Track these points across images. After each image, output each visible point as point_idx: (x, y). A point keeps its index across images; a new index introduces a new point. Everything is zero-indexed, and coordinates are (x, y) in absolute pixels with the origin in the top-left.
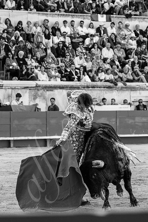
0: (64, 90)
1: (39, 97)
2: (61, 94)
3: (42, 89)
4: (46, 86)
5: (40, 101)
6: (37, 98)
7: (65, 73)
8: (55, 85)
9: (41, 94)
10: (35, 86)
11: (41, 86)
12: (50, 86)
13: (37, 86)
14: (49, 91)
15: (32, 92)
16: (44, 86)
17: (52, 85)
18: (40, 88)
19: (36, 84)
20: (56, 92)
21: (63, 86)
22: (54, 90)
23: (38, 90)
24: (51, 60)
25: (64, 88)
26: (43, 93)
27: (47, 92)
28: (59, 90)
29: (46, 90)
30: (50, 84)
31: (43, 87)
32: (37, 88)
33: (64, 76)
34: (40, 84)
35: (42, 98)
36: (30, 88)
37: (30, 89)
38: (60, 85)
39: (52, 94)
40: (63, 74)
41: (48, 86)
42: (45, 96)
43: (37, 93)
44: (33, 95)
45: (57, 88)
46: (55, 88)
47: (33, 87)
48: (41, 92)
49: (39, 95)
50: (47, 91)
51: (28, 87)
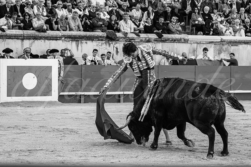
0: (248, 45)
1: (223, 52)
2: (245, 49)
3: (227, 44)
4: (231, 41)
5: (224, 56)
6: (222, 52)
7: (249, 28)
8: (240, 40)
9: (226, 48)
10: (220, 41)
11: (226, 41)
12: (235, 41)
13: (222, 41)
14: (234, 46)
15: (217, 47)
16: (229, 41)
17: (236, 40)
18: (225, 43)
19: (221, 39)
20: (241, 47)
21: (248, 41)
22: (239, 45)
23: (223, 45)
24: (236, 15)
25: (249, 43)
26: (228, 48)
27: (232, 47)
28: (244, 45)
29: (230, 45)
30: (235, 39)
31: (227, 42)
32: (221, 43)
33: (248, 31)
34: (225, 39)
35: (227, 52)
36: (215, 42)
37: (215, 44)
38: (245, 40)
39: (237, 49)
40: (248, 29)
41: (233, 41)
42: (230, 50)
43: (222, 48)
44: (218, 49)
45: (241, 43)
46: (240, 43)
47: (218, 42)
48: (226, 47)
49: (224, 49)
50: (232, 45)
51: (213, 42)
